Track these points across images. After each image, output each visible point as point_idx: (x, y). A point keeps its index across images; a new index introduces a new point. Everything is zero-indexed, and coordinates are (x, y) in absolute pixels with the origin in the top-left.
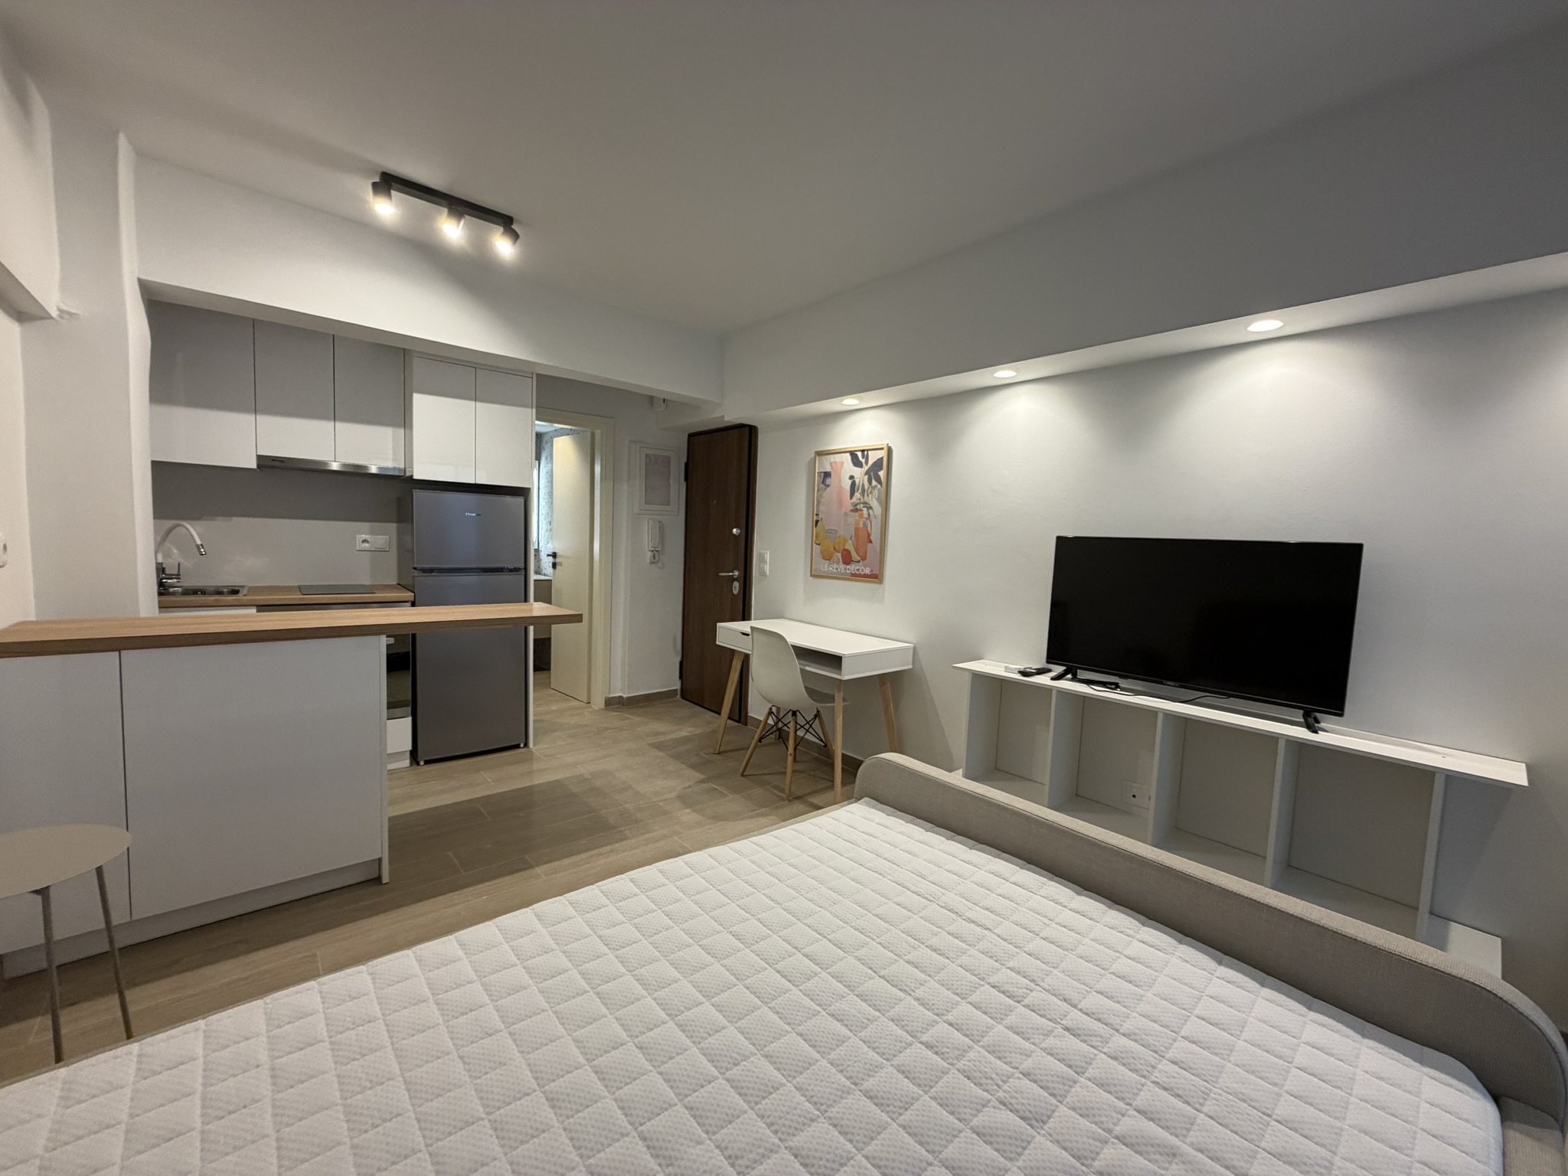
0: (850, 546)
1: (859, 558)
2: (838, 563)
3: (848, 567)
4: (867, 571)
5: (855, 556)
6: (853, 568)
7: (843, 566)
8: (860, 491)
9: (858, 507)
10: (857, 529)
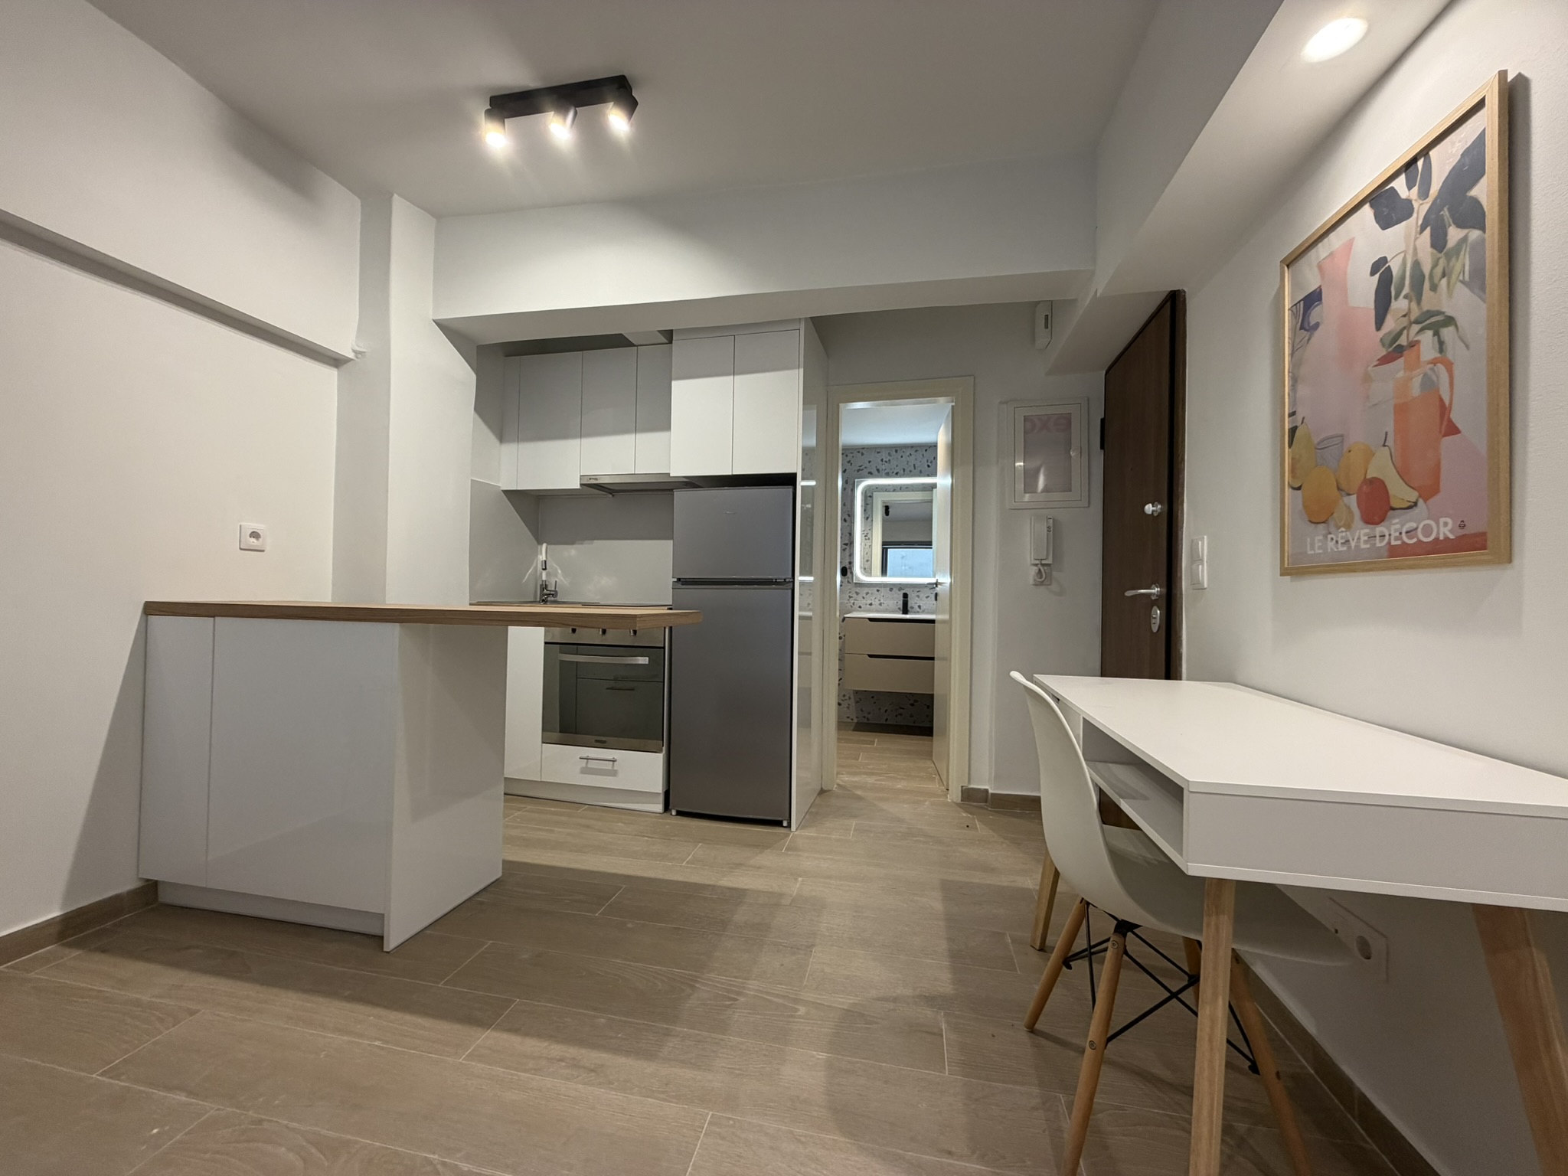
0: (1382, 467)
1: (1413, 496)
2: (1348, 527)
3: (1380, 529)
4: (1446, 529)
5: (1399, 491)
6: (1395, 529)
7: (1362, 532)
8: (1406, 290)
9: (1403, 341)
10: (1402, 410)
